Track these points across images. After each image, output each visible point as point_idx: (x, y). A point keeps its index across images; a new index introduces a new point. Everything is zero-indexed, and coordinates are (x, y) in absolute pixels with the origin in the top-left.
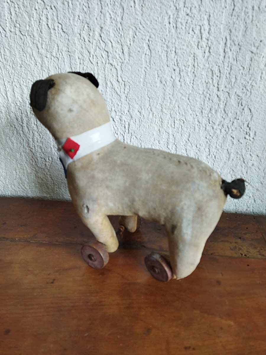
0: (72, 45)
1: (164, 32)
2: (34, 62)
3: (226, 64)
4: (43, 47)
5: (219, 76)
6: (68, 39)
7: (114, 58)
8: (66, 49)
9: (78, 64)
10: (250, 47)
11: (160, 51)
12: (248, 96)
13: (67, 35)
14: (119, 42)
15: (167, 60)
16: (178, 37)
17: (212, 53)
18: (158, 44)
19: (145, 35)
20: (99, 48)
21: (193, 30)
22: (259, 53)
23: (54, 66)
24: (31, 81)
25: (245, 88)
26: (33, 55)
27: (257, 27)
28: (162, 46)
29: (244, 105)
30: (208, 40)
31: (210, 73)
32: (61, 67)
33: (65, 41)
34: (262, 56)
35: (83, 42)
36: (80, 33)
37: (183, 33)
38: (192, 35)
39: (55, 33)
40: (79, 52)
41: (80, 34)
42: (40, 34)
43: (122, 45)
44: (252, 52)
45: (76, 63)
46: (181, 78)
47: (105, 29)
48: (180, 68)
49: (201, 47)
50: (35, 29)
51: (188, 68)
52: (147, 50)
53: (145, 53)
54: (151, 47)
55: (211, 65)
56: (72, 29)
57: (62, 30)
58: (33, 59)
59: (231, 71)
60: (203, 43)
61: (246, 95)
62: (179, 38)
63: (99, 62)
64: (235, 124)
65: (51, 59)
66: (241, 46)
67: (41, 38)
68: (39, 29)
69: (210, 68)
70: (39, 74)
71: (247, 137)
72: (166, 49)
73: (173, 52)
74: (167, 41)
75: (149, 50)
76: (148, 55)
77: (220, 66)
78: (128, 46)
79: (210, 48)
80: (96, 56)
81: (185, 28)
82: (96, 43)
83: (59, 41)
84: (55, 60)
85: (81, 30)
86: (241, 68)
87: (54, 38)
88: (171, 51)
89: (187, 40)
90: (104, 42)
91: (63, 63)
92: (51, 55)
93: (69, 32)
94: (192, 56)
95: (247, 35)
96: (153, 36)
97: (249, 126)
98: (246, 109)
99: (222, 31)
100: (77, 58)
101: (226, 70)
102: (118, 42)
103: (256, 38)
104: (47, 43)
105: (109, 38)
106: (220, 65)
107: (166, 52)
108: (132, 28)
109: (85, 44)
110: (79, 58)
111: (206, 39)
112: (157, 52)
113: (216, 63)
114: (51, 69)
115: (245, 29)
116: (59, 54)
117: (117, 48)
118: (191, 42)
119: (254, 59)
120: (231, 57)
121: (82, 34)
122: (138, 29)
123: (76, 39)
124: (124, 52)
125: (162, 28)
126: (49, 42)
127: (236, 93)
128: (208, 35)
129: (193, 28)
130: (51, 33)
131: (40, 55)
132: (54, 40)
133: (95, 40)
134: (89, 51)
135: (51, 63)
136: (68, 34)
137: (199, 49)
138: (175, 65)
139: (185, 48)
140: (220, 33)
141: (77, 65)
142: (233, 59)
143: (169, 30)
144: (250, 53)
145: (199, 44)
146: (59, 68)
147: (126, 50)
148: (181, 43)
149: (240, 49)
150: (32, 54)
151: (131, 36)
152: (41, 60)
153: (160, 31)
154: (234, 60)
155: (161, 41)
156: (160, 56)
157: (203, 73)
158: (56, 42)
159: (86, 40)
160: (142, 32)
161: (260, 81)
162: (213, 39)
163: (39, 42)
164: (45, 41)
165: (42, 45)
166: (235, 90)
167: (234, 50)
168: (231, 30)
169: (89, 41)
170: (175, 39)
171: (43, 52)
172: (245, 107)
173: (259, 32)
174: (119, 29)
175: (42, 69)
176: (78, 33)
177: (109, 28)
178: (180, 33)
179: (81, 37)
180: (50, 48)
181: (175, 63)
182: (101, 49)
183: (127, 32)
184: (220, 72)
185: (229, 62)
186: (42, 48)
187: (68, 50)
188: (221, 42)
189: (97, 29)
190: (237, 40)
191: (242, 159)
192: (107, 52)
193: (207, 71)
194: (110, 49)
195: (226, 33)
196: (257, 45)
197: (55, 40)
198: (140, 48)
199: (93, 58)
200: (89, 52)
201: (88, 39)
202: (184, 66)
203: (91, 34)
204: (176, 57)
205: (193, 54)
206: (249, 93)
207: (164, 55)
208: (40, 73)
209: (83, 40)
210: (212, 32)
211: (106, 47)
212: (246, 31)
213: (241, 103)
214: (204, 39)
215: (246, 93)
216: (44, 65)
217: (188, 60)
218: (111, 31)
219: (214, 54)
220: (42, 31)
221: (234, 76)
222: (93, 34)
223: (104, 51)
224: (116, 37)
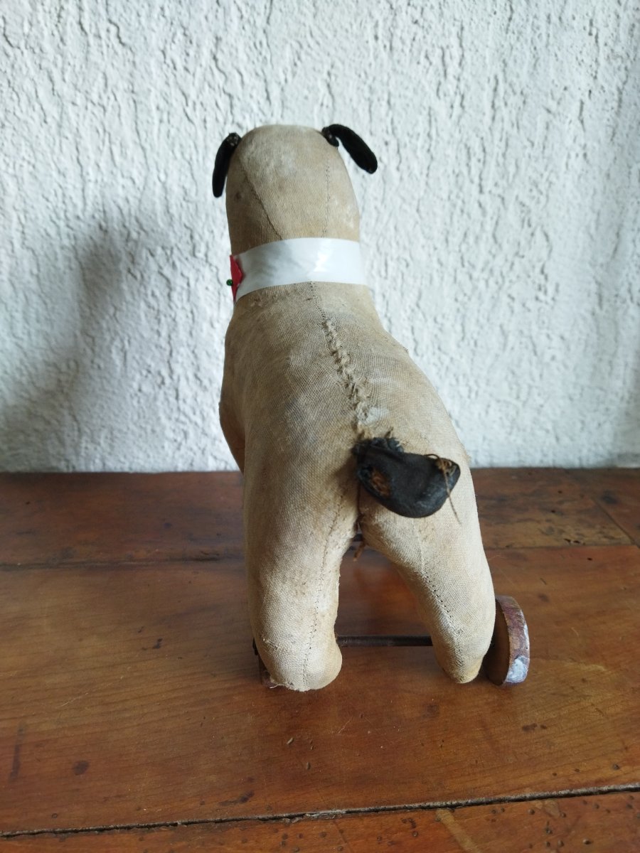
0: (142, 77)
1: (364, 57)
2: (40, 116)
3: (497, 135)
4: (67, 78)
5: (482, 160)
6: (134, 63)
7: (247, 111)
8: (126, 86)
9: (156, 122)
10: (544, 99)
11: (355, 98)
12: (541, 206)
13: (129, 52)
14: (260, 73)
15: (371, 120)
16: (394, 70)
17: (467, 109)
18: (351, 83)
19: (321, 62)
20: (210, 86)
21: (427, 57)
22: (563, 114)
23: (91, 126)
24: (29, 163)
25: (537, 186)
26: (37, 97)
27: (557, 60)
28: (358, 88)
29: (533, 225)
30: (459, 80)
31: (464, 152)
32: (111, 127)
33: (124, 65)
34: (568, 120)
35: (170, 70)
36: (165, 48)
37: (405, 61)
38: (425, 67)
39: (100, 46)
40: (159, 95)
41: (164, 53)
42: (58, 46)
43: (265, 81)
44: (549, 111)
45: (150, 120)
46: (400, 162)
47: (227, 43)
48: (398, 140)
49: (445, 95)
50: (46, 33)
51: (417, 139)
52: (324, 95)
53: (320, 102)
54: (335, 89)
55: (465, 137)
56: (145, 39)
57: (117, 40)
58: (37, 107)
59: (506, 150)
60: (449, 86)
61: (538, 202)
62: (398, 72)
63: (208, 119)
64: (517, 267)
65: (86, 108)
66: (526, 97)
67: (62, 55)
68: (56, 33)
69: (464, 140)
70: (51, 145)
71: (541, 295)
72: (367, 94)
73: (384, 103)
74: (371, 78)
75: (330, 97)
76: (327, 107)
77: (485, 138)
78: (280, 83)
79: (463, 97)
80: (202, 104)
81: (411, 51)
82: (204, 75)
83: (109, 66)
84: (96, 112)
85: (166, 41)
86: (528, 144)
87: (95, 56)
88: (379, 100)
89: (415, 78)
90: (224, 73)
91: (117, 119)
92: (87, 99)
93: (136, 45)
94: (425, 113)
95: (538, 73)
96: (338, 64)
97: (546, 271)
98: (539, 234)
99: (487, 61)
100: (154, 108)
101: (496, 148)
102: (257, 74)
103: (556, 82)
104: (77, 69)
105: (235, 64)
106: (484, 135)
107: (368, 103)
108: (291, 45)
109: (175, 76)
110: (158, 108)
111: (454, 77)
112: (348, 101)
113: (476, 130)
114: (83, 134)
115: (533, 62)
116: (109, 98)
117: (253, 88)
118: (423, 81)
119: (554, 127)
120: (506, 119)
121: (169, 53)
122: (305, 46)
123: (153, 62)
124: (271, 98)
125: (359, 48)
126: (84, 66)
127: (517, 197)
128: (459, 70)
129: (427, 51)
130: (88, 45)
131: (57, 98)
132: (96, 63)
133: (201, 66)
134: (186, 92)
135: (84, 117)
136: (133, 49)
137: (439, 98)
138: (387, 132)
139: (410, 94)
140: (484, 66)
141: (153, 123)
142: (510, 125)
143: (374, 53)
144: (544, 112)
145: (441, 88)
146: (105, 131)
147: (275, 92)
148: (402, 83)
149: (524, 102)
150: (34, 96)
151: (288, 61)
152: (60, 110)
153: (354, 55)
154: (513, 125)
155: (356, 77)
156: (354, 110)
157: (449, 152)
158: (102, 68)
159: (180, 66)
160: (314, 54)
161: (565, 173)
162: (470, 78)
163: (56, 65)
164: (72, 63)
165: (63, 73)
166: (516, 193)
167: (512, 105)
168: (507, 60)
169: (186, 69)
170: (388, 74)
171: (65, 90)
172: (535, 229)
173: (561, 71)
174: (261, 43)
175: (59, 134)
176: (159, 49)
177: (236, 42)
178: (399, 62)
179: (165, 57)
180: (84, 80)
181: (387, 127)
182: (214, 89)
183: (279, 53)
184: (484, 150)
185: (503, 129)
186: (64, 80)
187: (131, 87)
188: (486, 86)
189: (207, 42)
190: (518, 84)
191: (531, 347)
192: (230, 96)
193: (457, 149)
194: (236, 88)
195: (496, 67)
196: (557, 95)
197: (99, 61)
198: (308, 88)
199: (194, 109)
200: (184, 94)
201: (184, 63)
202: (408, 134)
203: (192, 53)
204: (391, 113)
205: (427, 109)
206: (543, 199)
207: (364, 110)
208: (54, 144)
209: (171, 65)
210: (466, 63)
211: (229, 83)
212: (535, 65)
213: (529, 221)
214: (450, 77)
215: (538, 198)
216: (65, 124)
217: (417, 122)
218: (241, 48)
219: (471, 111)
220: (65, 38)
221: (513, 162)
222: (197, 52)
223: (223, 94)
224: (253, 63)
